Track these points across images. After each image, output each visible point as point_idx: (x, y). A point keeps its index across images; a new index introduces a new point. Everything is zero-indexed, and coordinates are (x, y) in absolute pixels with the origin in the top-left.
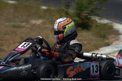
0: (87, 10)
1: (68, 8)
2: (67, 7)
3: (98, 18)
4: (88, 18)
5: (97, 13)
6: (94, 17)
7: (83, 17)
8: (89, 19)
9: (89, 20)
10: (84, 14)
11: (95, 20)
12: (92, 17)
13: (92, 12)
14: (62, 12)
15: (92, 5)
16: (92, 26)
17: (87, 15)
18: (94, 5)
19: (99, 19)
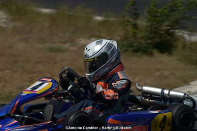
0: (168, 21)
1: (135, 19)
2: (135, 17)
3: (186, 32)
4: (170, 33)
5: (184, 25)
6: (180, 32)
7: (163, 32)
8: (172, 35)
9: (173, 37)
10: (164, 28)
11: (182, 37)
12: (177, 31)
13: (177, 24)
14: (127, 25)
15: (176, 12)
16: (177, 46)
17: (169, 28)
18: (179, 13)
19: (189, 35)
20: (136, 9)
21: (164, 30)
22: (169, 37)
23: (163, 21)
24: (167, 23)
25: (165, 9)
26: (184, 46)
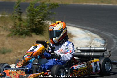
1: (20, 15)
2: (20, 14)
3: (50, 22)
4: (41, 23)
5: (48, 18)
6: (47, 22)
7: (37, 22)
9: (43, 25)
10: (38, 20)
12: (45, 21)
13: (44, 17)
14: (16, 19)
15: (44, 10)
17: (40, 20)
20: (20, 9)
22: (41, 25)
23: (37, 16)
24: (39, 17)
25: (38, 9)
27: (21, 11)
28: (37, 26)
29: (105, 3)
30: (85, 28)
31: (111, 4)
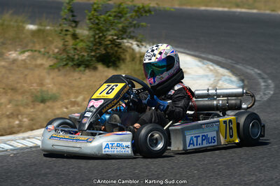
0: (113, 29)
1: (76, 26)
2: (74, 25)
3: (135, 43)
4: (117, 43)
5: (132, 34)
6: (127, 42)
7: (109, 42)
8: (118, 45)
9: (120, 48)
10: (110, 37)
11: (130, 47)
12: (125, 41)
13: (124, 33)
14: (66, 35)
15: (123, 19)
16: (124, 60)
17: (115, 37)
18: (126, 20)
19: (138, 46)
21: (109, 40)
22: (116, 49)
23: (108, 30)
24: (112, 32)
25: (110, 16)
26: (133, 59)
27: (77, 19)
28: (109, 51)
29: (243, 7)
30: (203, 55)
31: (255, 11)
